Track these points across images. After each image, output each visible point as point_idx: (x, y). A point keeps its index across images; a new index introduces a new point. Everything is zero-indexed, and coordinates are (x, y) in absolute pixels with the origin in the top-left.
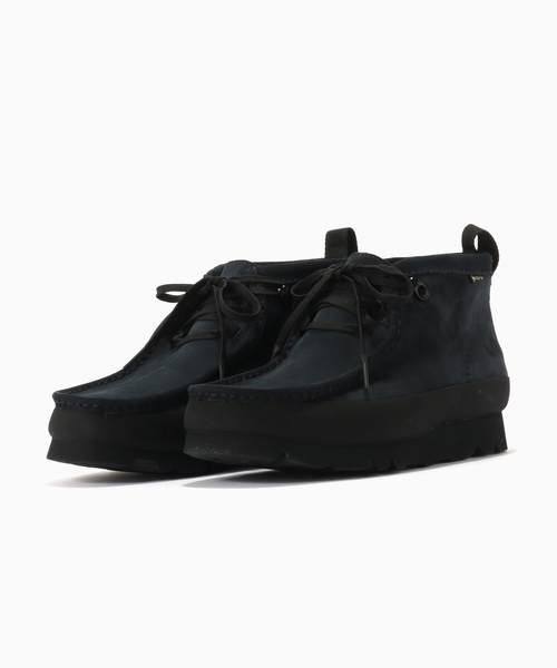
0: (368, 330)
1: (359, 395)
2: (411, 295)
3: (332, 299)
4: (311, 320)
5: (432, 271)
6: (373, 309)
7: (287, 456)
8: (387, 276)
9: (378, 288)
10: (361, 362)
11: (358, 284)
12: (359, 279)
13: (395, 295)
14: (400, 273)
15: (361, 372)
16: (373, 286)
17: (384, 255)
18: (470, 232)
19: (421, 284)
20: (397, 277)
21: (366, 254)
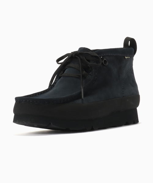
0: (84, 77)
1: (79, 101)
2: (101, 63)
3: (71, 65)
4: (63, 73)
5: (109, 54)
6: (86, 69)
7: (52, 124)
8: (92, 56)
9: (89, 61)
10: (81, 89)
11: (81, 59)
12: (82, 57)
13: (95, 64)
14: (97, 55)
15: (81, 93)
16: (87, 60)
17: (92, 48)
18: (127, 40)
19: (105, 59)
20: (96, 57)
21: (85, 48)
